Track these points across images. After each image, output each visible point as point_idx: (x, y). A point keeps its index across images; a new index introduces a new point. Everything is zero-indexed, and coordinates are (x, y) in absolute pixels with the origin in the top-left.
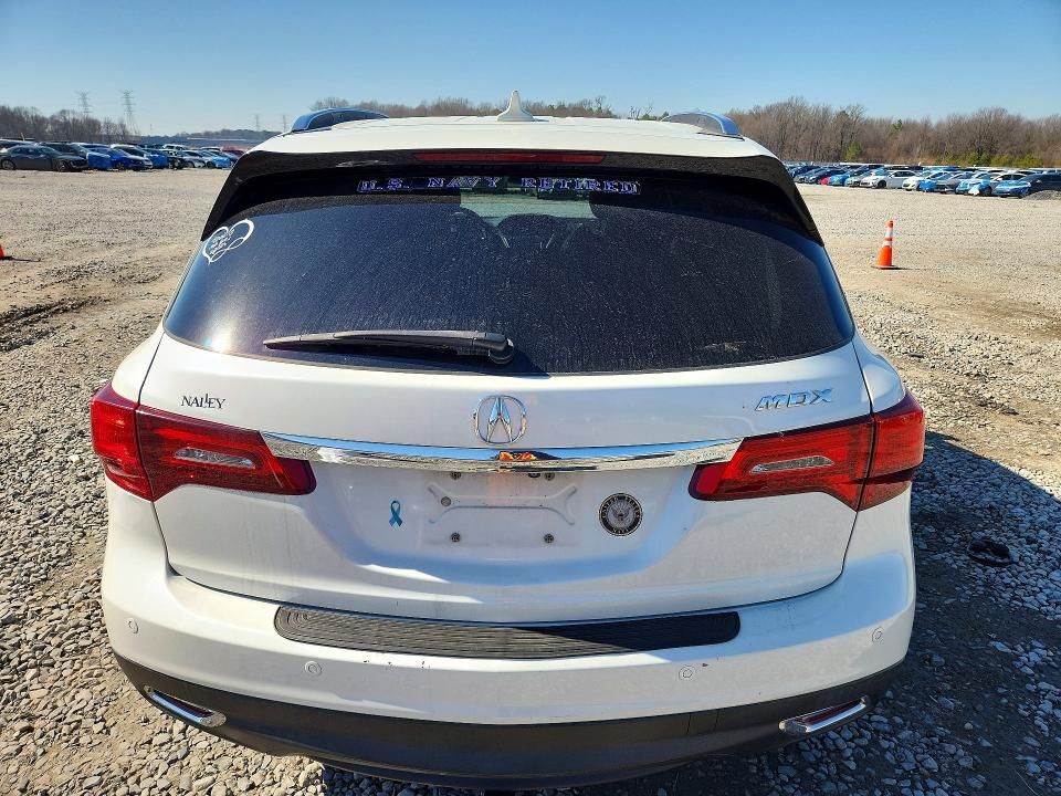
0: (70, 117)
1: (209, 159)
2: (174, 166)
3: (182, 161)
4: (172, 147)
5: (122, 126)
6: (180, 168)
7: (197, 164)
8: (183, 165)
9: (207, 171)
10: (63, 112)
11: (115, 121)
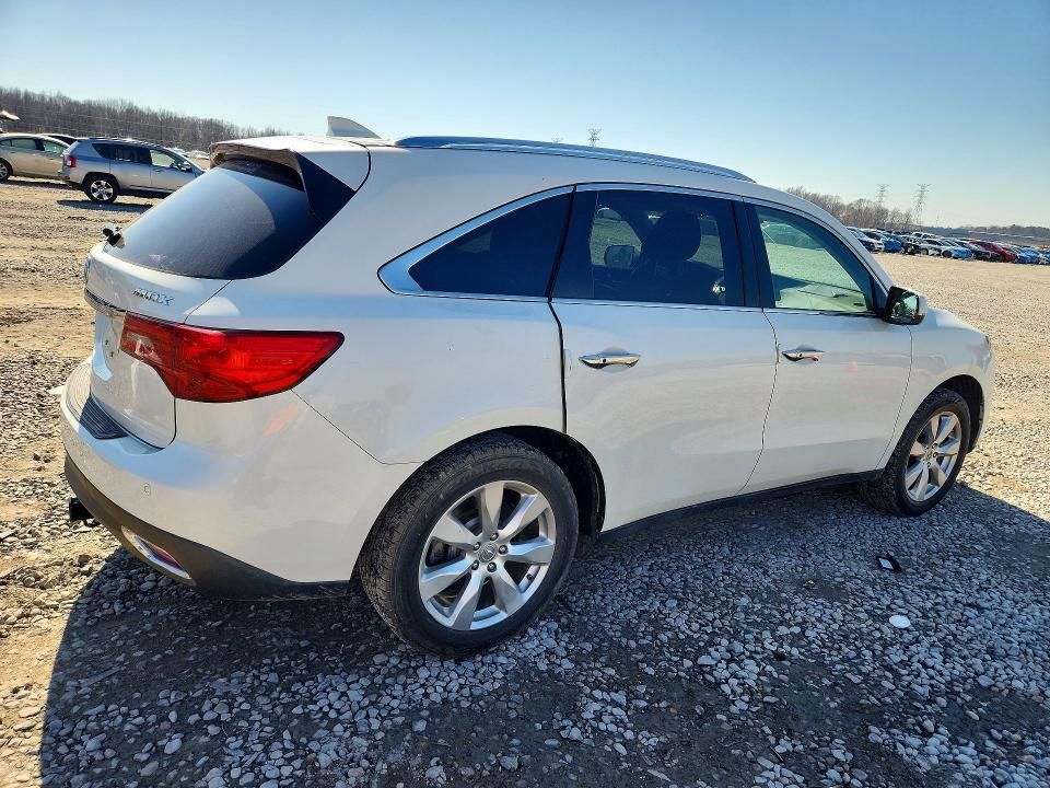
0: (864, 206)
1: (948, 248)
2: (906, 251)
3: (916, 247)
4: (920, 235)
5: (908, 216)
6: (912, 253)
7: (930, 252)
8: (916, 250)
9: (941, 259)
10: (861, 201)
11: (903, 212)
